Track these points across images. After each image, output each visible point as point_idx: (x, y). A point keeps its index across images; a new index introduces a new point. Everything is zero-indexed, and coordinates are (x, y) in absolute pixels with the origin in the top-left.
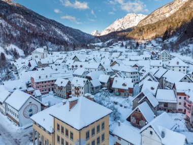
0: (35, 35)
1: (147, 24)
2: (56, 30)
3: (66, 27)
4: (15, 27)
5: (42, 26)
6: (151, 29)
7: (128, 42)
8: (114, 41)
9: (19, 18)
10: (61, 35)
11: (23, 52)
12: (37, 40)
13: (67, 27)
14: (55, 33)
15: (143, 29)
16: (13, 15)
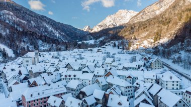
0: (25, 33)
1: (138, 21)
2: (47, 26)
3: (57, 22)
4: (4, 25)
5: (32, 22)
6: (142, 28)
7: (120, 41)
8: (106, 39)
9: (9, 14)
10: (52, 32)
11: (13, 52)
12: (27, 38)
13: (59, 23)
14: (46, 29)
15: (135, 27)
16: (2, 12)
